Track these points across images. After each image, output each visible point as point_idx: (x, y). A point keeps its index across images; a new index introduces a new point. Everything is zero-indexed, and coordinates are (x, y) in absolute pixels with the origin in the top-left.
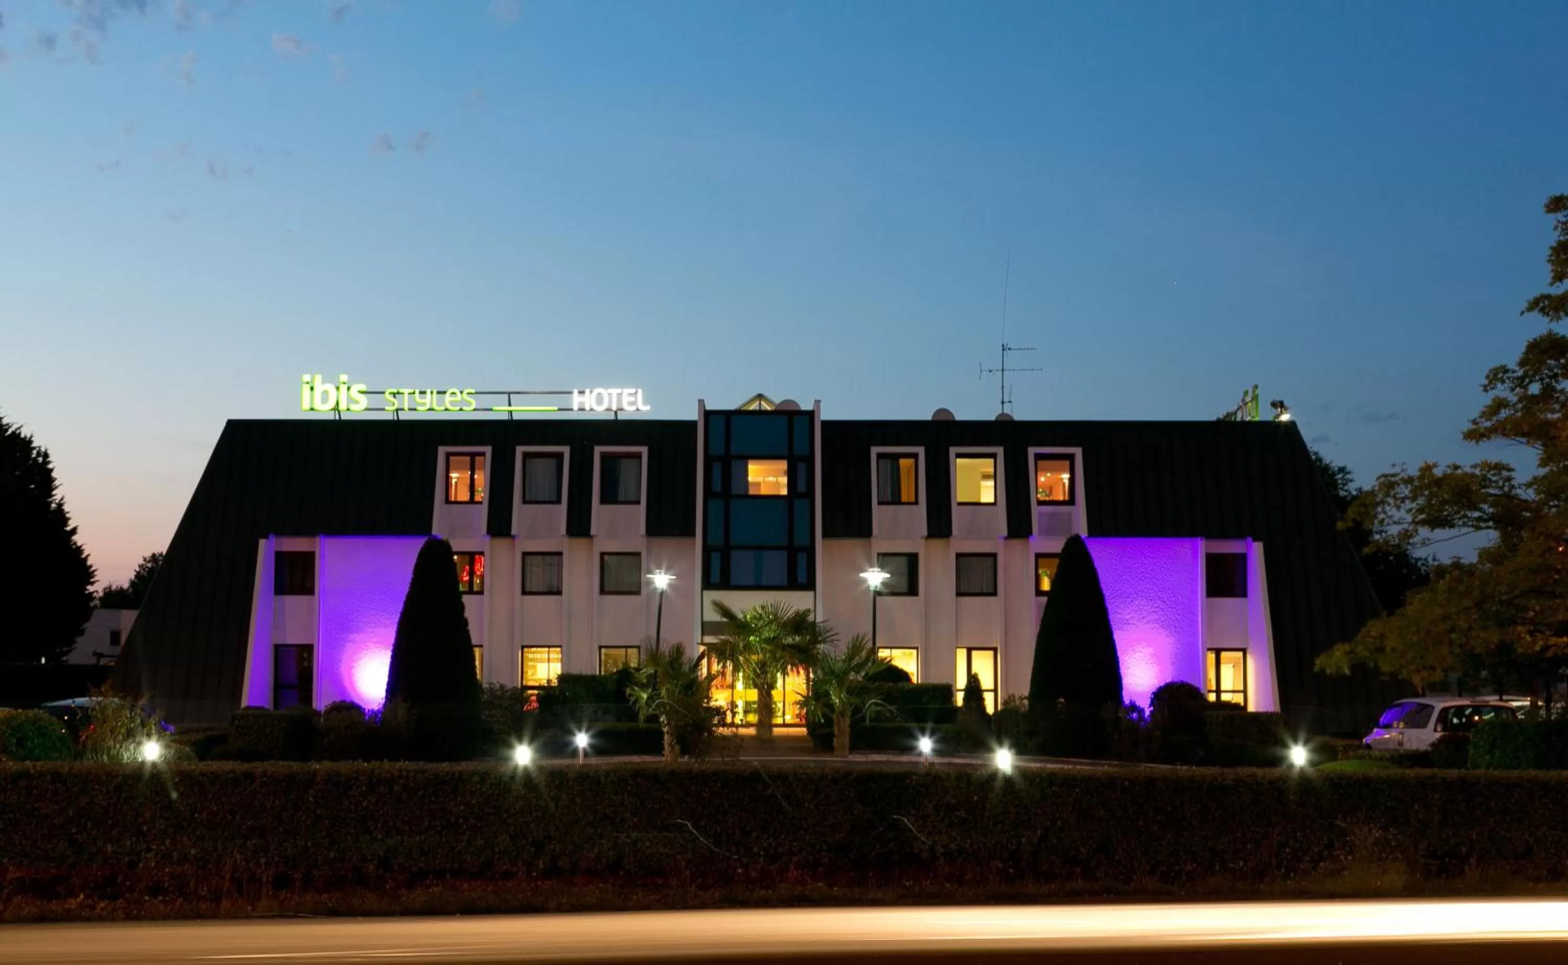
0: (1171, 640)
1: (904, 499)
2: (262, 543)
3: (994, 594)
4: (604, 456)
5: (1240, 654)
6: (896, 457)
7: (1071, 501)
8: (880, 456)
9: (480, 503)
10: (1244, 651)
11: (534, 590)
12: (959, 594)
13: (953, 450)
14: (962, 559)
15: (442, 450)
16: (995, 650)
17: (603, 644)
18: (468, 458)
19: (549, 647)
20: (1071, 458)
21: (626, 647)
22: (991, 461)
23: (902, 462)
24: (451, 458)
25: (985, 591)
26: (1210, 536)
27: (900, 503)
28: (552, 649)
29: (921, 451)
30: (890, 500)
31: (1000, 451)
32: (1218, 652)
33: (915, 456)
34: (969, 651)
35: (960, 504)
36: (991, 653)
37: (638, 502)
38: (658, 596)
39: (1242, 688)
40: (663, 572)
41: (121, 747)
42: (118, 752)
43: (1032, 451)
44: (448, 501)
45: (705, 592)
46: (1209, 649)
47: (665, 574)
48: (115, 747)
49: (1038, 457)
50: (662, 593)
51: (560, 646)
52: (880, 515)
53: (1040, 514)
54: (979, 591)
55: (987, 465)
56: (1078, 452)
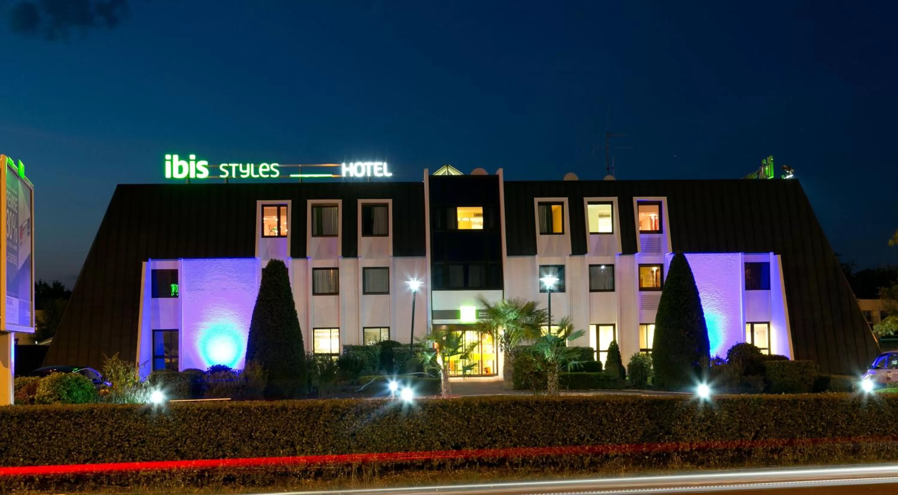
0: (724, 317)
1: (555, 231)
2: (144, 264)
3: (613, 290)
4: (364, 206)
5: (766, 325)
6: (550, 204)
7: (660, 231)
8: (540, 204)
9: (285, 236)
10: (768, 323)
11: (320, 292)
12: (591, 291)
13: (586, 199)
14: (592, 268)
15: (259, 203)
16: (614, 325)
17: (366, 326)
18: (276, 208)
19: (330, 328)
20: (660, 204)
21: (380, 328)
22: (610, 206)
23: (554, 207)
24: (265, 208)
25: (607, 288)
26: (746, 251)
27: (552, 233)
28: (332, 330)
29: (565, 200)
30: (546, 232)
31: (615, 199)
32: (752, 324)
33: (562, 204)
34: (598, 326)
35: (591, 233)
36: (612, 327)
37: (387, 235)
38: (412, 294)
39: (767, 347)
40: (415, 279)
41: (135, 395)
42: (134, 398)
43: (636, 199)
44: (263, 236)
45: (433, 292)
46: (748, 323)
47: (417, 280)
48: (131, 395)
49: (640, 203)
50: (415, 293)
51: (338, 328)
52: (542, 240)
53: (641, 239)
54: (603, 289)
55: (607, 209)
56: (664, 200)
